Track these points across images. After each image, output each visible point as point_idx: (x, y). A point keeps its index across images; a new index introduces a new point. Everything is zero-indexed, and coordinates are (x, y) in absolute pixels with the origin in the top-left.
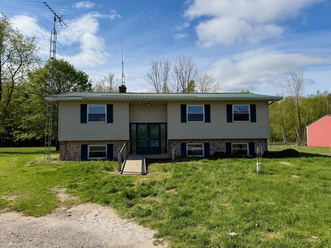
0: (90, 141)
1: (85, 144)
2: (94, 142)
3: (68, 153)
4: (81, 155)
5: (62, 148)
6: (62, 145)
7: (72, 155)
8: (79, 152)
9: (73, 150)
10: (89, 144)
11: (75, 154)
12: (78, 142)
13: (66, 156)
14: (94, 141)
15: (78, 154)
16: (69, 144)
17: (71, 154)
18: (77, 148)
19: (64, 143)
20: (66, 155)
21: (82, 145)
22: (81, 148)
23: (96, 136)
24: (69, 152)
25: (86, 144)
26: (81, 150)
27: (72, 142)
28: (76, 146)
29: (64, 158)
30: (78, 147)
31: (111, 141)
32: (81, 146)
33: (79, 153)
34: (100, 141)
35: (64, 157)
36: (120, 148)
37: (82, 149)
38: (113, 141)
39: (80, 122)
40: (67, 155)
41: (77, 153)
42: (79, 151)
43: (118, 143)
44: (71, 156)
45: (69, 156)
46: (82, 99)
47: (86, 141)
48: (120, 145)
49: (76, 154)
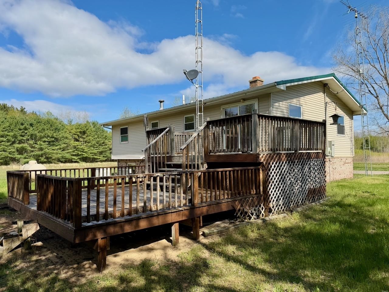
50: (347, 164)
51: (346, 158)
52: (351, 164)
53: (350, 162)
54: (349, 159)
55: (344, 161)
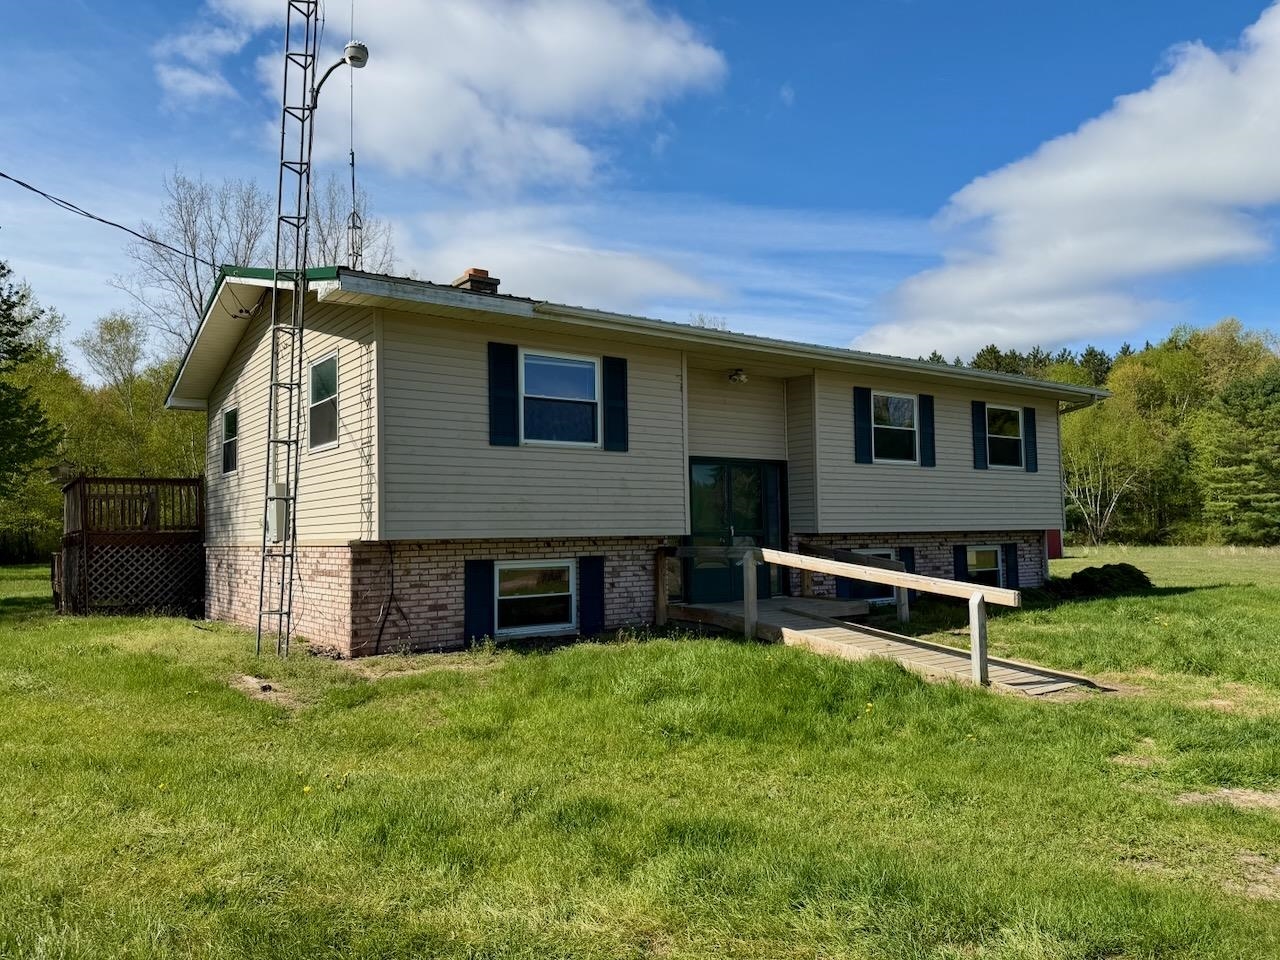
0: (505, 541)
1: (483, 557)
2: (522, 545)
3: (399, 610)
4: (462, 618)
5: (366, 581)
6: (363, 567)
7: (420, 617)
8: (452, 600)
9: (422, 590)
10: (500, 557)
11: (434, 614)
12: (449, 546)
13: (385, 631)
14: (521, 540)
15: (446, 613)
16: (399, 557)
17: (412, 616)
18: (443, 583)
19: (372, 555)
20: (387, 624)
21: (466, 561)
22: (462, 582)
23: (560, 516)
24: (402, 604)
25: (488, 557)
26: (463, 588)
27: (419, 545)
28: (439, 571)
29: (379, 641)
30: (446, 577)
31: (593, 541)
32: (462, 570)
33: (455, 606)
34: (548, 542)
35: (377, 632)
36: (630, 574)
37: (468, 582)
38: (604, 540)
39: (486, 436)
40: (394, 623)
41: (444, 607)
42: (453, 594)
43: (621, 553)
44: (412, 628)
45: (405, 629)
46: (531, 314)
47: (486, 541)
48: (630, 563)
49: (441, 613)
50: (323, 579)
51: (320, 549)
52: (341, 581)
53: (335, 568)
54: (334, 555)
55: (314, 561)
